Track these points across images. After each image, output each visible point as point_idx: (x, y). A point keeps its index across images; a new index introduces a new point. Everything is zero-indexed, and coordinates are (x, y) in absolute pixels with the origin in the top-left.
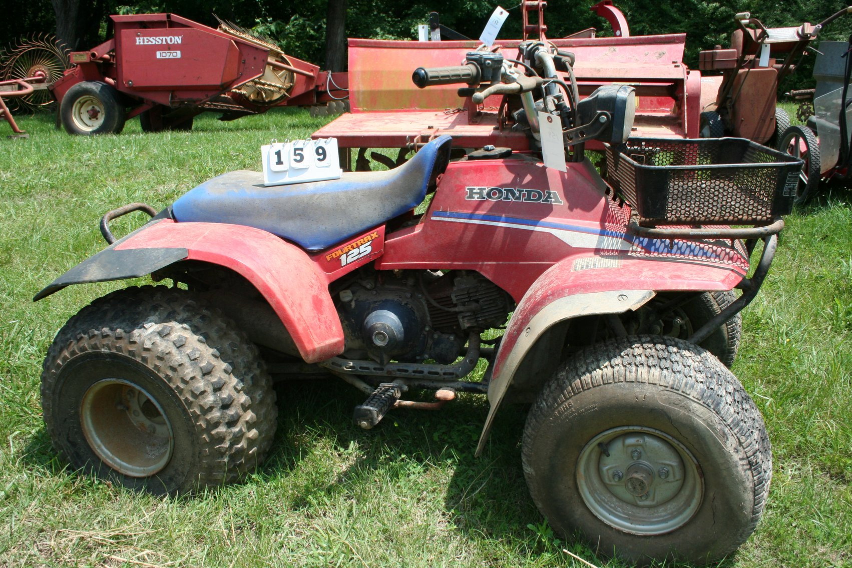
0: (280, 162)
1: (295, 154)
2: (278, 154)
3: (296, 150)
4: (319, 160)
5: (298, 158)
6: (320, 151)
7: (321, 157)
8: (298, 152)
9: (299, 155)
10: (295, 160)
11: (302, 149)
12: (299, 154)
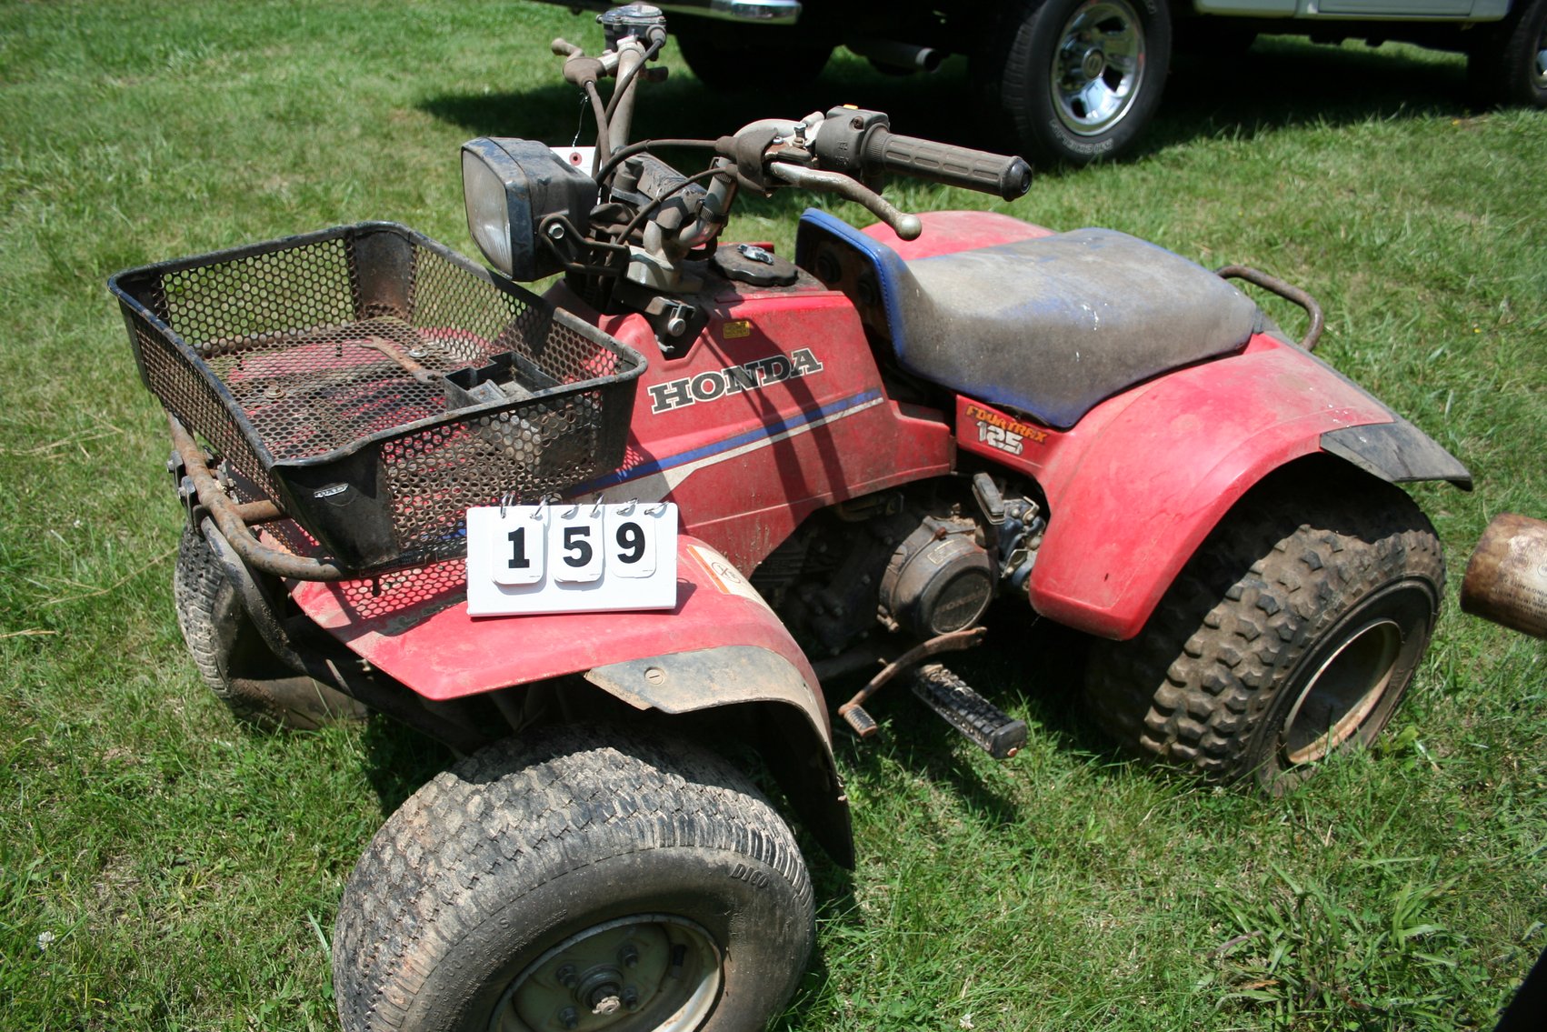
0: (519, 561)
1: (568, 545)
2: (518, 537)
3: (569, 532)
4: (623, 558)
5: (576, 554)
6: (630, 536)
7: (630, 552)
8: (574, 538)
9: (579, 547)
10: (569, 561)
11: (586, 531)
12: (579, 544)
